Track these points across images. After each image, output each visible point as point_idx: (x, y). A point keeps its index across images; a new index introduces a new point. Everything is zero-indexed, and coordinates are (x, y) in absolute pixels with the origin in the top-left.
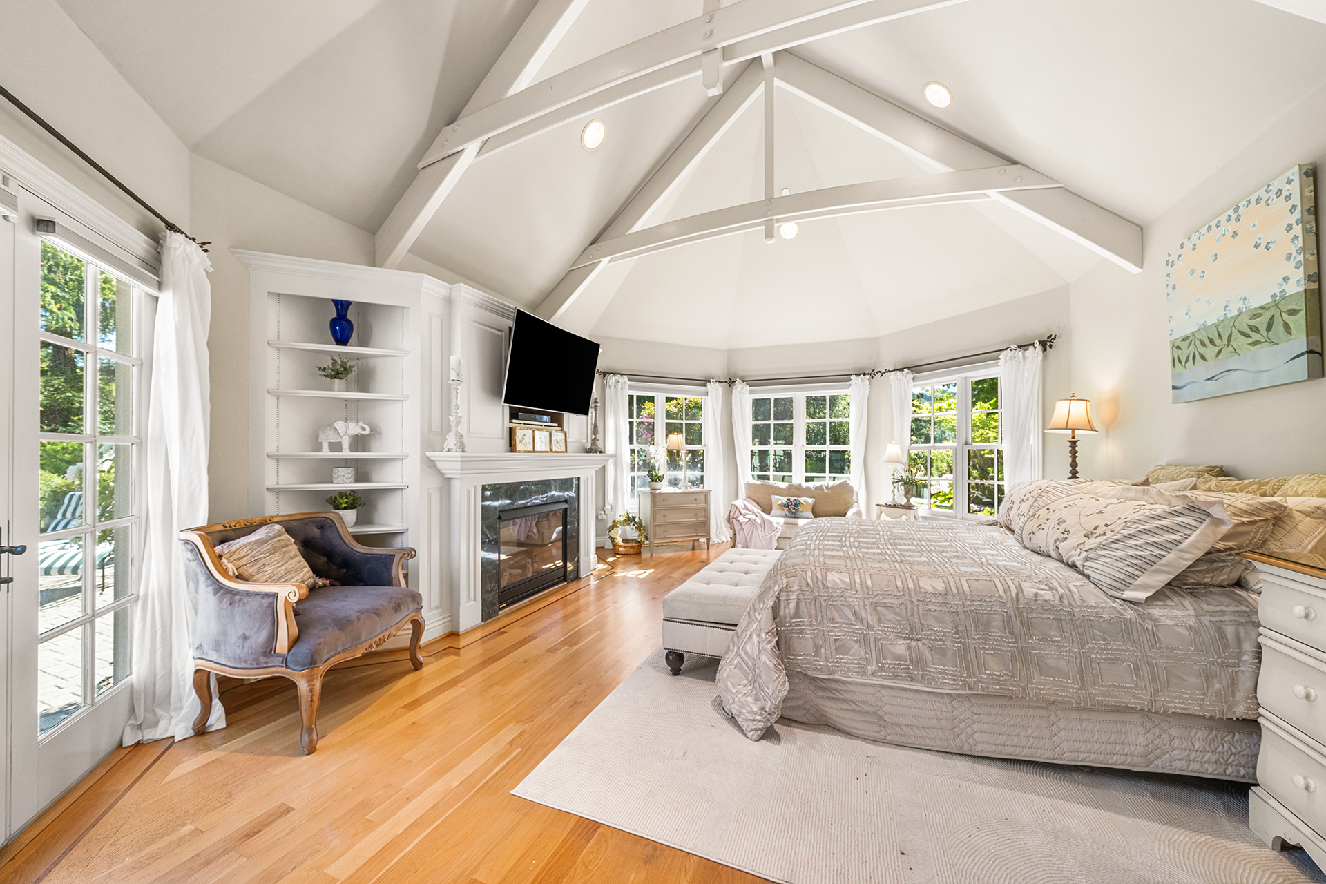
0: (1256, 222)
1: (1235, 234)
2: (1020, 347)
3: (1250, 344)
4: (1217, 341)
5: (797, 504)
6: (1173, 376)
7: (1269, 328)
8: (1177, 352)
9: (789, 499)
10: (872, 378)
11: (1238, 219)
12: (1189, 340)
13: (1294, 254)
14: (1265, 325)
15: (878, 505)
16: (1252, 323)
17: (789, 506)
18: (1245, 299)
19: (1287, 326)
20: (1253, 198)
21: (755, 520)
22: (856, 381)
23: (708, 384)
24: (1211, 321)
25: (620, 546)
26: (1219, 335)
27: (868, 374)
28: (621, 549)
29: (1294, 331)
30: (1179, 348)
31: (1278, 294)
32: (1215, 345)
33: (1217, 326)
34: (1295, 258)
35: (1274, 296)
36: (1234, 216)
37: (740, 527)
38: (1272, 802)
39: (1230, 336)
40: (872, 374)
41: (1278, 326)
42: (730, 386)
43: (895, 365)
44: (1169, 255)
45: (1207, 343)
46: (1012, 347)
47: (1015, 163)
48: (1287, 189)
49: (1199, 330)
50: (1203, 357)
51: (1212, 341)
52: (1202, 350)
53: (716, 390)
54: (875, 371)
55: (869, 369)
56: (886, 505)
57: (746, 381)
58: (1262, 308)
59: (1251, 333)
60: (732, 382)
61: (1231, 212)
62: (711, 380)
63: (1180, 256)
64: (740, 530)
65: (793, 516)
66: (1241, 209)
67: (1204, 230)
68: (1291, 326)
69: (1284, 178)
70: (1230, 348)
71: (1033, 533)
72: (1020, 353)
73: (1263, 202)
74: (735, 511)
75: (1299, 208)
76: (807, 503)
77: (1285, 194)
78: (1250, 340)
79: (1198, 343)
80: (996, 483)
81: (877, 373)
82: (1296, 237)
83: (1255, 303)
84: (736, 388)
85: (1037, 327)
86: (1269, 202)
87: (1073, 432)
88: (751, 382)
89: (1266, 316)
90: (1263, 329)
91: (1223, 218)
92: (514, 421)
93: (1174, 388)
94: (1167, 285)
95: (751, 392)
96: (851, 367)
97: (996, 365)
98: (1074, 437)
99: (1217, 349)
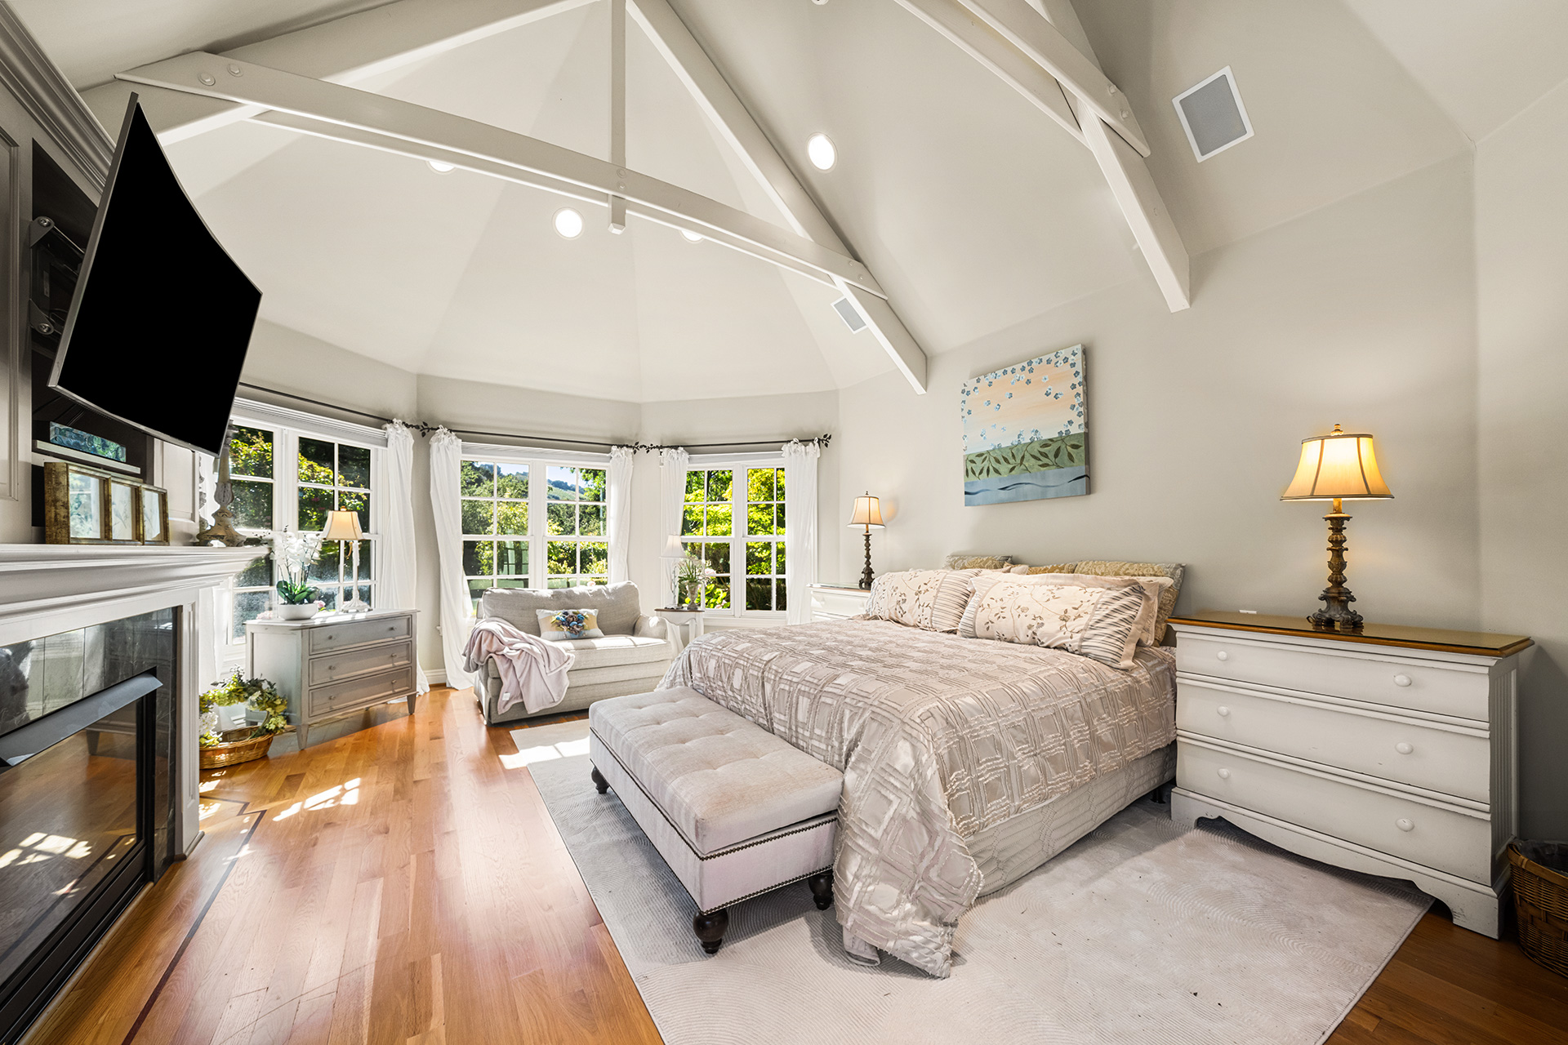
0: (1047, 376)
1: (1028, 382)
2: (800, 441)
3: (1040, 466)
4: (1011, 460)
5: (580, 619)
6: (965, 483)
7: (1056, 456)
8: (970, 465)
9: (566, 613)
10: (635, 452)
11: (1031, 371)
12: (984, 457)
13: (1077, 406)
14: (1053, 453)
15: (656, 610)
16: (1042, 450)
17: (569, 623)
18: (1037, 431)
19: (1071, 457)
20: (1045, 358)
21: (532, 650)
22: (619, 454)
23: (388, 425)
24: (1006, 444)
25: (220, 751)
26: (1013, 455)
27: (631, 447)
28: (223, 757)
29: (1076, 460)
30: (972, 462)
31: (1064, 432)
32: (1009, 463)
33: (1011, 449)
34: (1077, 409)
35: (1060, 433)
36: (1028, 368)
37: (507, 666)
38: (1191, 794)
39: (1023, 457)
40: (636, 447)
41: (1064, 456)
42: (424, 435)
43: (662, 441)
44: (965, 385)
45: (1002, 460)
46: (795, 440)
47: (857, 258)
48: (1071, 359)
49: (994, 449)
50: (997, 471)
51: (1006, 460)
52: (997, 466)
53: (401, 438)
54: (639, 445)
55: (632, 441)
56: (667, 609)
57: (454, 431)
58: (1051, 440)
59: (1041, 458)
60: (429, 429)
61: (1025, 364)
62: (395, 420)
63: (976, 388)
64: (507, 671)
65: (577, 636)
66: (1034, 364)
67: (1000, 372)
68: (1074, 456)
69: (1070, 350)
70: (1022, 467)
71: (992, 623)
72: (801, 447)
73: (1053, 363)
74: (491, 641)
75: (1081, 374)
76: (590, 615)
77: (1070, 361)
78: (1041, 463)
79: (992, 460)
80: (774, 576)
81: (641, 447)
82: (1078, 394)
83: (1046, 435)
84: (439, 440)
85: (811, 423)
86: (1058, 364)
87: (867, 527)
88: (466, 435)
89: (1054, 447)
90: (1051, 456)
91: (1018, 367)
92: (41, 445)
93: (966, 493)
94: (962, 410)
95: (465, 450)
96: (608, 435)
97: (780, 456)
98: (867, 532)
99: (1011, 466)
